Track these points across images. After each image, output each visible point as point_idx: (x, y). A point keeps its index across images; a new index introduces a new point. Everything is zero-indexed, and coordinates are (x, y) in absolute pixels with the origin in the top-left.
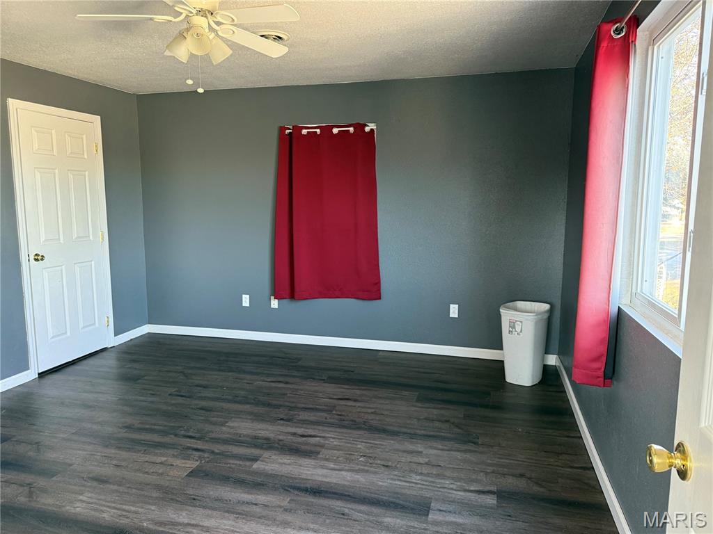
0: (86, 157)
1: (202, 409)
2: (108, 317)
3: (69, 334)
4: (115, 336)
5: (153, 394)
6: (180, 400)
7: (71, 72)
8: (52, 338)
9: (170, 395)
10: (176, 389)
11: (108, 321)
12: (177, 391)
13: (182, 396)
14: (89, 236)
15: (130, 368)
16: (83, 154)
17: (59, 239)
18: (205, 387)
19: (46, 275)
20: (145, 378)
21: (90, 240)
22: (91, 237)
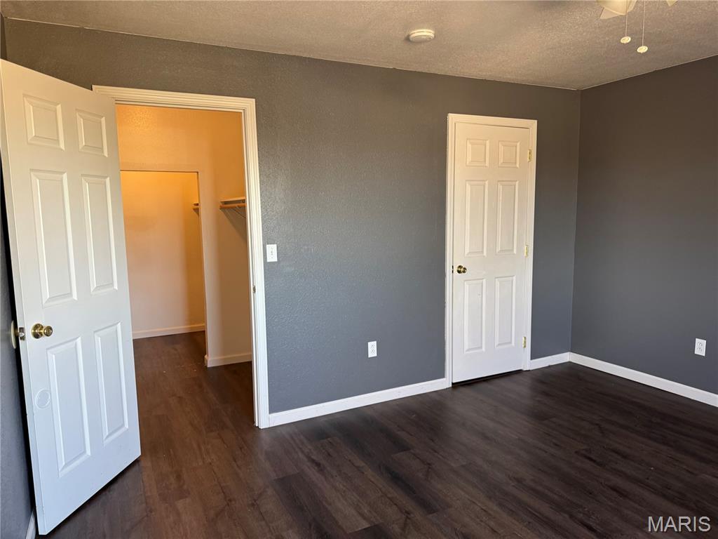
0: (518, 166)
1: (614, 489)
2: (525, 338)
3: (484, 349)
4: (532, 359)
5: (556, 445)
6: (588, 465)
7: (509, 77)
8: (468, 350)
9: (576, 452)
10: (585, 447)
11: (525, 342)
12: (586, 450)
13: (591, 459)
14: (513, 250)
15: (539, 401)
16: (516, 163)
17: (483, 252)
18: (625, 456)
19: (467, 287)
20: (554, 419)
21: (514, 254)
22: (515, 252)
